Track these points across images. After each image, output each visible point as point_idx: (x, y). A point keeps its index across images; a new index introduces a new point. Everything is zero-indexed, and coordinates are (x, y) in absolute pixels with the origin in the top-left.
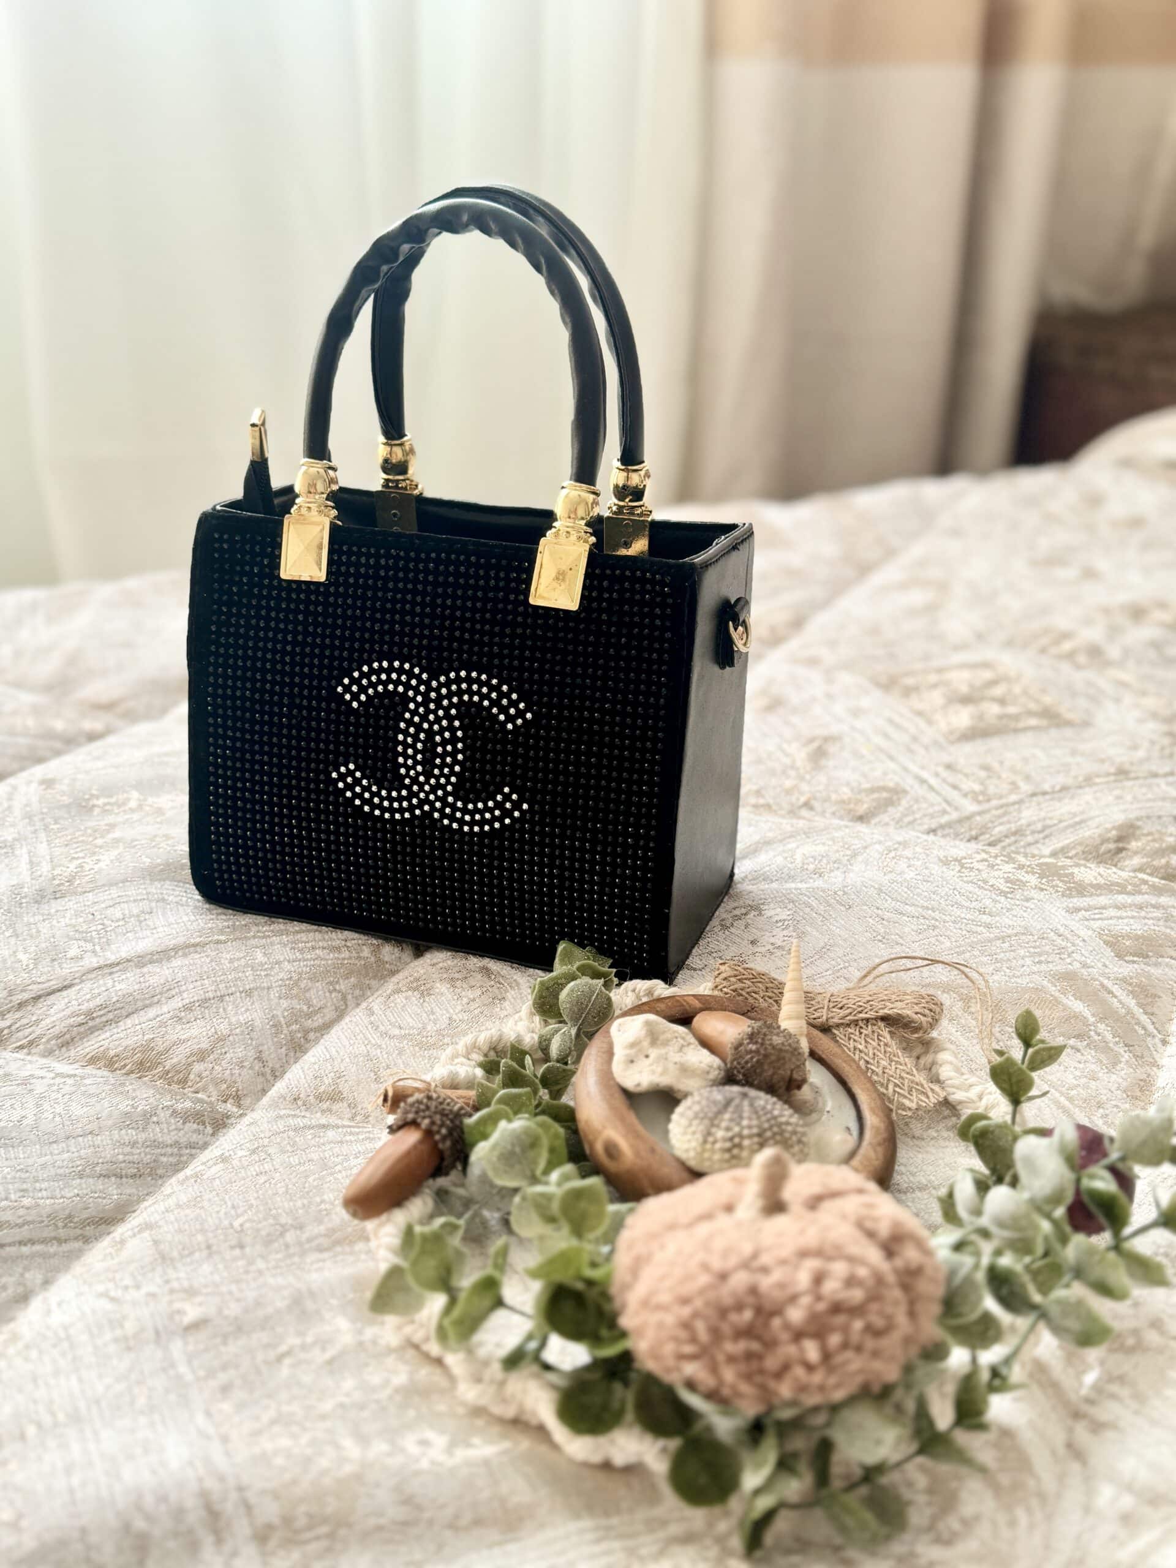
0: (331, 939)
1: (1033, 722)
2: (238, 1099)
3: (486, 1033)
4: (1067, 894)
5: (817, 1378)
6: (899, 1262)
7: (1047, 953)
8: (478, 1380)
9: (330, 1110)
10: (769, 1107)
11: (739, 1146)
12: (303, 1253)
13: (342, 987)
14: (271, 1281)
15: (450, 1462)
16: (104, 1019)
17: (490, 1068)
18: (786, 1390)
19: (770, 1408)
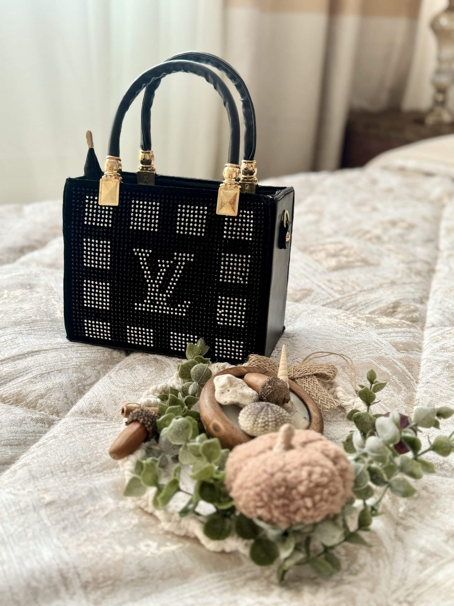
0: (92, 350)
1: (359, 264)
2: (57, 413)
3: (160, 385)
4: (378, 327)
5: (311, 513)
6: (339, 467)
7: (372, 350)
8: (169, 521)
9: (96, 417)
10: (278, 410)
11: (268, 425)
12: (91, 474)
13: (98, 368)
14: (79, 485)
15: (159, 553)
17: (163, 398)
18: (298, 518)
19: (291, 525)
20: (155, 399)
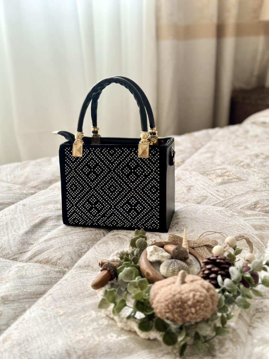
0: (85, 234)
1: (235, 180)
2: (68, 267)
3: (120, 251)
4: (244, 216)
5: (194, 316)
6: (210, 293)
7: (240, 229)
8: (121, 322)
9: (87, 269)
10: (181, 263)
11: (175, 271)
12: (84, 298)
13: (88, 244)
14: (78, 304)
15: (117, 340)
16: (38, 253)
17: (121, 258)
18: (188, 319)
19: (184, 323)
20: (117, 258)
